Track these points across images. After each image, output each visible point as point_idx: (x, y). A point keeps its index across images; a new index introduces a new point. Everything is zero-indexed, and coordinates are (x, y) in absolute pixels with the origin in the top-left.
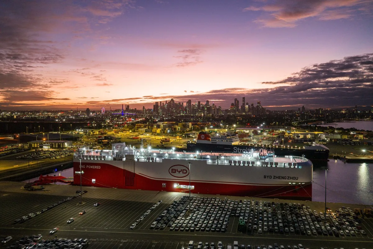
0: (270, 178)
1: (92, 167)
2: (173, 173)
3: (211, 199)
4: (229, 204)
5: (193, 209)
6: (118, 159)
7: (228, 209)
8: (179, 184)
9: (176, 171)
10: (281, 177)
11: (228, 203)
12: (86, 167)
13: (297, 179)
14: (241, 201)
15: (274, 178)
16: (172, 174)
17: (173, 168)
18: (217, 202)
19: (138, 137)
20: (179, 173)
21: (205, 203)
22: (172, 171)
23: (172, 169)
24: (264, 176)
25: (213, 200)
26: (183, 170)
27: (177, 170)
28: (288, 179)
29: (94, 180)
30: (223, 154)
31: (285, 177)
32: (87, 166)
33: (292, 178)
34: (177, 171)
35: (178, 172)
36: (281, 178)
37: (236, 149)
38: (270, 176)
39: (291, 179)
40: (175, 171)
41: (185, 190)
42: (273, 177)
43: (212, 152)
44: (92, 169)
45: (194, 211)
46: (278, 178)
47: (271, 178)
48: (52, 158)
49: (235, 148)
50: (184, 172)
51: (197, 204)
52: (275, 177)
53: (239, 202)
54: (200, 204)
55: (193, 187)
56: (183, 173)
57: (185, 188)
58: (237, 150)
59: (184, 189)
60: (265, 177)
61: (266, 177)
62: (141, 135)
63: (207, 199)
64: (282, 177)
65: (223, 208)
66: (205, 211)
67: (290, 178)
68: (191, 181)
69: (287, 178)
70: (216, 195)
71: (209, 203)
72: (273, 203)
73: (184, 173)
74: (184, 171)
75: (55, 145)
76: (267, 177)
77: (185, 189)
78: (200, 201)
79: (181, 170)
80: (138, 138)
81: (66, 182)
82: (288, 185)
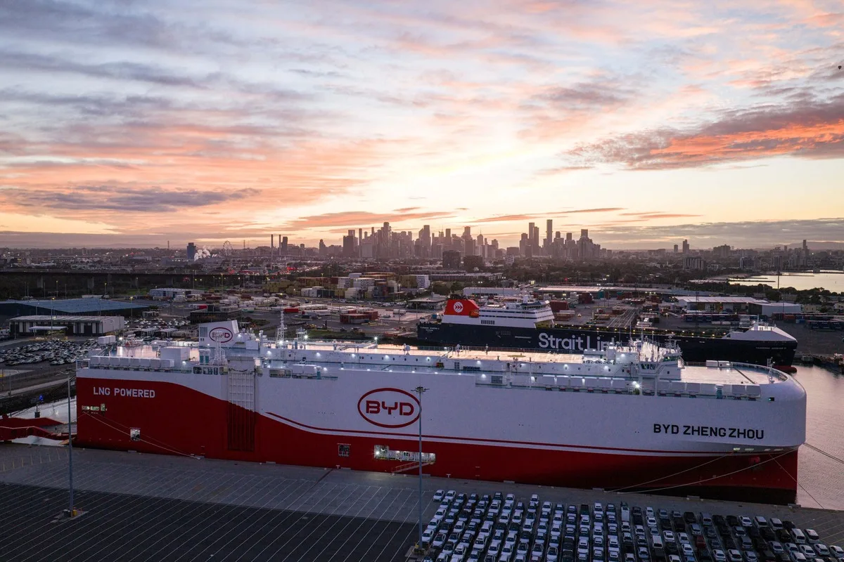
0: (673, 433)
1: (129, 393)
2: (372, 412)
3: (490, 500)
4: (549, 519)
5: (431, 541)
6: (206, 370)
7: (547, 538)
8: (388, 447)
9: (381, 408)
10: (709, 430)
11: (544, 517)
12: (112, 392)
13: (760, 436)
14: (585, 509)
15: (685, 433)
16: (369, 416)
17: (371, 397)
18: (509, 511)
19: (297, 307)
20: (390, 413)
21: (469, 516)
22: (368, 407)
23: (368, 402)
24: (655, 425)
25: (495, 502)
26: (402, 404)
27: (383, 403)
28: (730, 436)
29: (134, 432)
30: (521, 356)
31: (722, 431)
32: (117, 391)
33: (744, 434)
34: (385, 408)
35: (387, 411)
36: (709, 433)
37: (547, 339)
38: (673, 426)
39: (742, 436)
40: (378, 407)
41: (408, 466)
42: (682, 430)
43: (489, 350)
44: (131, 398)
45: (436, 547)
46: (698, 431)
47: (675, 430)
48: (56, 362)
49: (543, 337)
50: (403, 411)
51: (444, 519)
52: (691, 429)
53: (579, 509)
54: (456, 518)
55: (432, 455)
56: (401, 413)
57: (407, 458)
58: (549, 341)
59: (404, 462)
60: (657, 428)
61: (659, 429)
62: (306, 303)
63: (477, 499)
64: (711, 428)
65: (532, 537)
66: (470, 549)
67: (739, 433)
68: (423, 439)
69: (728, 432)
70: (502, 481)
71: (483, 517)
72: (689, 516)
73: (406, 414)
74: (404, 407)
75: (78, 329)
76: (662, 428)
77: (409, 462)
78: (454, 507)
79: (396, 404)
80: (296, 311)
81: (55, 438)
82: (731, 455)
